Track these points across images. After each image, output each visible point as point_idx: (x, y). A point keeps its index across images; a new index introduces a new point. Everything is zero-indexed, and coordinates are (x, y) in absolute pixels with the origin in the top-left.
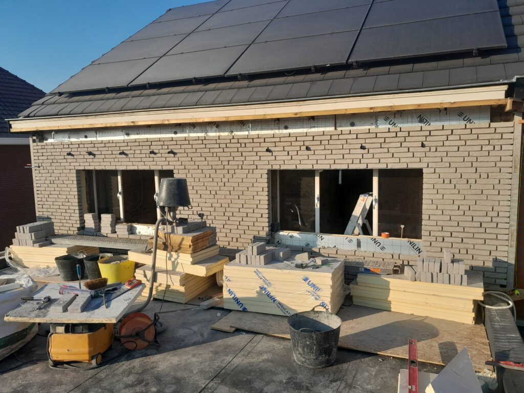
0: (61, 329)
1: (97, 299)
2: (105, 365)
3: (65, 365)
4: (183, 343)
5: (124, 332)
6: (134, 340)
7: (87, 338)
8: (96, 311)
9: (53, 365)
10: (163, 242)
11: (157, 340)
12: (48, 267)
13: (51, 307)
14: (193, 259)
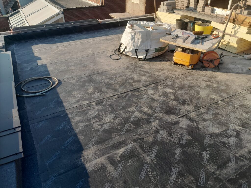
0: (180, 50)
1: (197, 40)
2: (194, 70)
3: (178, 65)
4: (231, 71)
5: (205, 58)
6: (209, 63)
7: (190, 56)
8: (197, 45)
9: (173, 63)
10: (233, 19)
11: (219, 66)
12: (171, 24)
13: (179, 39)
14: (248, 31)
